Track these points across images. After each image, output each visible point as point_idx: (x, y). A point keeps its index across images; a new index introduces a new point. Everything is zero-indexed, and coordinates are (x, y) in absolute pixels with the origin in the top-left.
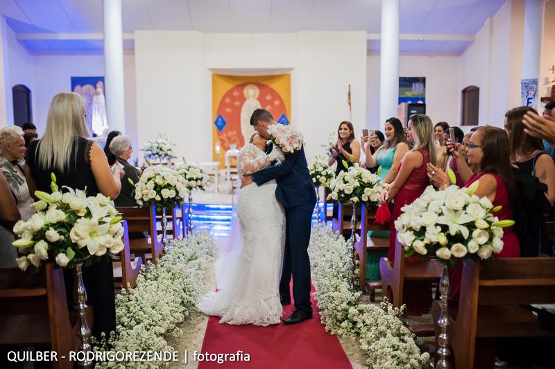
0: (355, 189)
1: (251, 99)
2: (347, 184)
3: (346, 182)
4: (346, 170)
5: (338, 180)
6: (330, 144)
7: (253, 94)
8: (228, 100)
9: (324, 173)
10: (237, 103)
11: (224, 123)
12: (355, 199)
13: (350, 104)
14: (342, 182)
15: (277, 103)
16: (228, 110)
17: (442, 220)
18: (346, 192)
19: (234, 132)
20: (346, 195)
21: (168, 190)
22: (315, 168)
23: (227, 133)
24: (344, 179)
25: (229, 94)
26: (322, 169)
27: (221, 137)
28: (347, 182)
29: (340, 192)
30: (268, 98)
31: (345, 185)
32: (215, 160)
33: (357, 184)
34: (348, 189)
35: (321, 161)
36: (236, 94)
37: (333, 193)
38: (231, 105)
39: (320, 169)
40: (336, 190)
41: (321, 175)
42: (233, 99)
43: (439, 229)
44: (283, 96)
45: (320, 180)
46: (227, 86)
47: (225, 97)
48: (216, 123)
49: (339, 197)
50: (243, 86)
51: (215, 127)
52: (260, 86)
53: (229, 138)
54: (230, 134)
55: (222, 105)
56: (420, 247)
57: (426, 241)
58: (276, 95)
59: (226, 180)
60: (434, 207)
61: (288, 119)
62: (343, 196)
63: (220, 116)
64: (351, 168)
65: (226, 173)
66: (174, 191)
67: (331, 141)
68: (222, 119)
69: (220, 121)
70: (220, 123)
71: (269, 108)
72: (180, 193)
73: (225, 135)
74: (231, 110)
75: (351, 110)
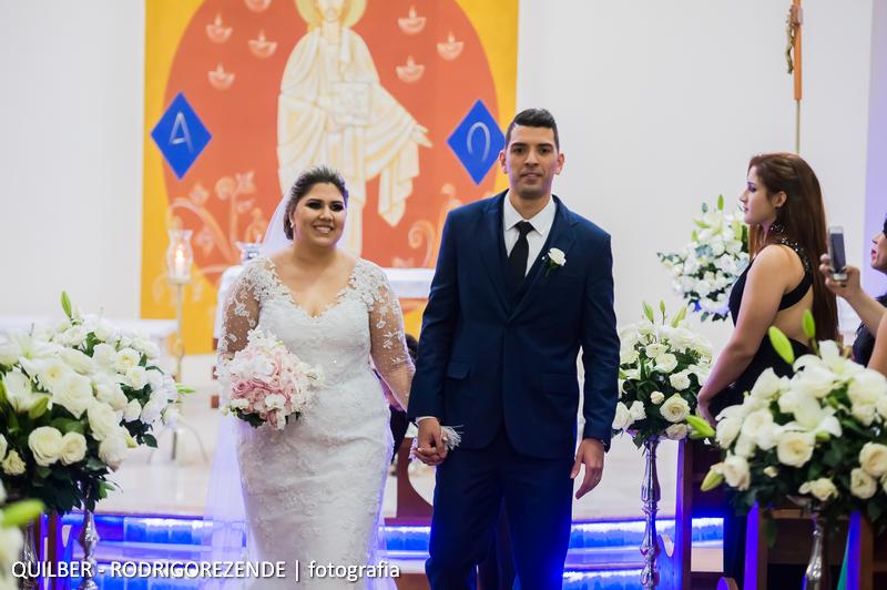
0: (823, 446)
1: (331, 28)
2: (790, 426)
3: (783, 418)
4: (784, 370)
5: (754, 409)
6: (701, 250)
7: (338, 4)
8: (219, 30)
9: (680, 381)
10: (263, 46)
11: (200, 136)
12: (823, 487)
14: (769, 416)
15: (449, 49)
16: (220, 77)
18: (787, 457)
19: (247, 182)
20: (786, 470)
21: (56, 432)
22: (643, 355)
23: (209, 186)
24: (774, 406)
26: (672, 362)
27: (181, 202)
28: (789, 418)
29: (760, 458)
30: (411, 23)
31: (779, 429)
32: (149, 310)
33: (830, 426)
34: (795, 447)
35: (667, 329)
37: (730, 460)
38: (235, 56)
39: (666, 363)
40: (744, 450)
41: (669, 391)
42: (246, 23)
45: (665, 411)
47: (204, 15)
48: (161, 134)
49: (757, 478)
51: (157, 155)
53: (219, 208)
54: (223, 187)
55: (193, 53)
59: (215, 403)
61: (503, 127)
62: (770, 471)
63: (179, 104)
64: (805, 360)
66: (82, 439)
67: (703, 235)
68: (191, 118)
69: (180, 126)
70: (180, 134)
71: (410, 71)
72: (103, 448)
73: (200, 193)
74: (231, 78)
75: (798, 97)
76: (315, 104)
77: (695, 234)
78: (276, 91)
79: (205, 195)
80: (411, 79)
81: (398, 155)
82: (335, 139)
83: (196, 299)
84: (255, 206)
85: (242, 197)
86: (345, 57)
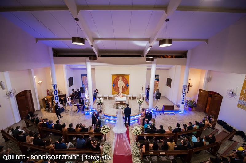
8: (115, 80)
11: (115, 85)
15: (126, 81)
16: (115, 82)
25: (116, 79)
27: (114, 88)
30: (124, 79)
38: (116, 81)
46: (115, 77)
47: (115, 79)
48: (113, 85)
50: (119, 76)
54: (116, 87)
58: (126, 79)
86: (121, 81)
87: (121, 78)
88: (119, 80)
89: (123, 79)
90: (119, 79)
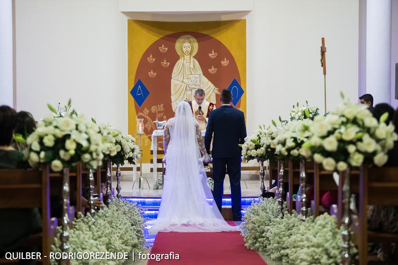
1: (187, 57)
7: (189, 49)
8: (151, 59)
10: (165, 63)
11: (146, 93)
13: (323, 65)
15: (225, 63)
16: (152, 74)
17: (294, 135)
19: (161, 107)
23: (149, 109)
25: (153, 50)
27: (140, 114)
30: (213, 55)
36: (163, 49)
38: (157, 67)
42: (159, 56)
43: (293, 139)
44: (234, 53)
46: (149, 38)
47: (147, 54)
48: (133, 92)
50: (174, 37)
51: (132, 99)
52: (199, 37)
54: (154, 109)
55: (143, 66)
56: (283, 150)
57: (286, 147)
58: (224, 52)
60: (291, 129)
61: (242, 87)
63: (139, 83)
65: (152, 170)
68: (143, 87)
69: (140, 89)
70: (139, 92)
71: (213, 70)
72: (124, 149)
73: (146, 111)
74: (155, 74)
75: (325, 73)
76: (183, 82)
77: (291, 114)
78: (170, 77)
79: (148, 111)
80: (213, 73)
81: (210, 97)
82: (189, 93)
83: (146, 145)
84: (164, 115)
85: (160, 112)
86: (192, 66)
87: (187, 47)
88: (180, 63)
89: (202, 59)
90: (174, 58)
